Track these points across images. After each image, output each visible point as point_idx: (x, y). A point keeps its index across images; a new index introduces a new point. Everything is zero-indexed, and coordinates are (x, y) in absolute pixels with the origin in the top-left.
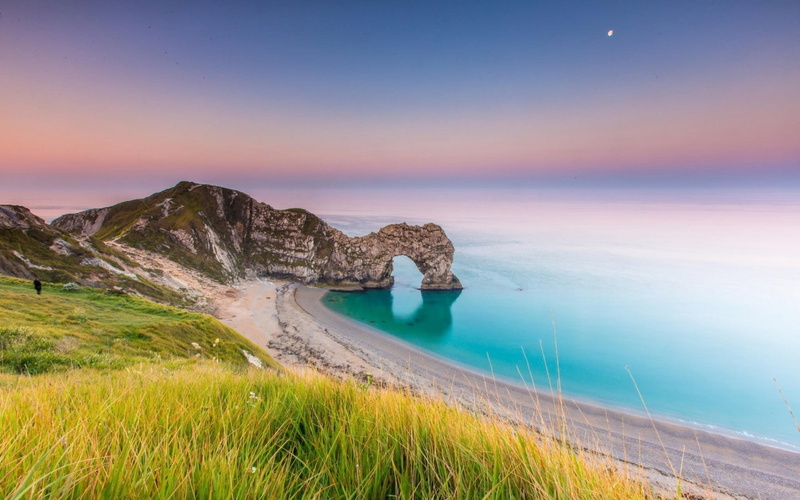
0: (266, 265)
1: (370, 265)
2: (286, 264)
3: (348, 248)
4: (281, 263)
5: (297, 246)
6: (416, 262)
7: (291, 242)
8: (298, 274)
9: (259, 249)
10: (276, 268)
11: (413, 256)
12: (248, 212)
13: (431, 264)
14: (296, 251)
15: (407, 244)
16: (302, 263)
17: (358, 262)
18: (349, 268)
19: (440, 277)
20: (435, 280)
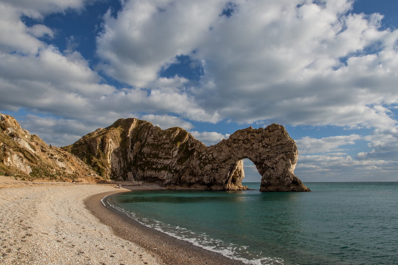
0: (143, 170)
1: (217, 169)
2: (156, 169)
3: (203, 156)
4: (153, 169)
5: (166, 155)
6: (256, 163)
7: (163, 152)
8: (160, 177)
9: (144, 159)
10: (149, 173)
11: (253, 157)
12: (146, 134)
13: (269, 164)
14: (164, 159)
15: (248, 146)
16: (165, 168)
17: (208, 167)
18: (200, 172)
19: (278, 178)
20: (272, 182)
